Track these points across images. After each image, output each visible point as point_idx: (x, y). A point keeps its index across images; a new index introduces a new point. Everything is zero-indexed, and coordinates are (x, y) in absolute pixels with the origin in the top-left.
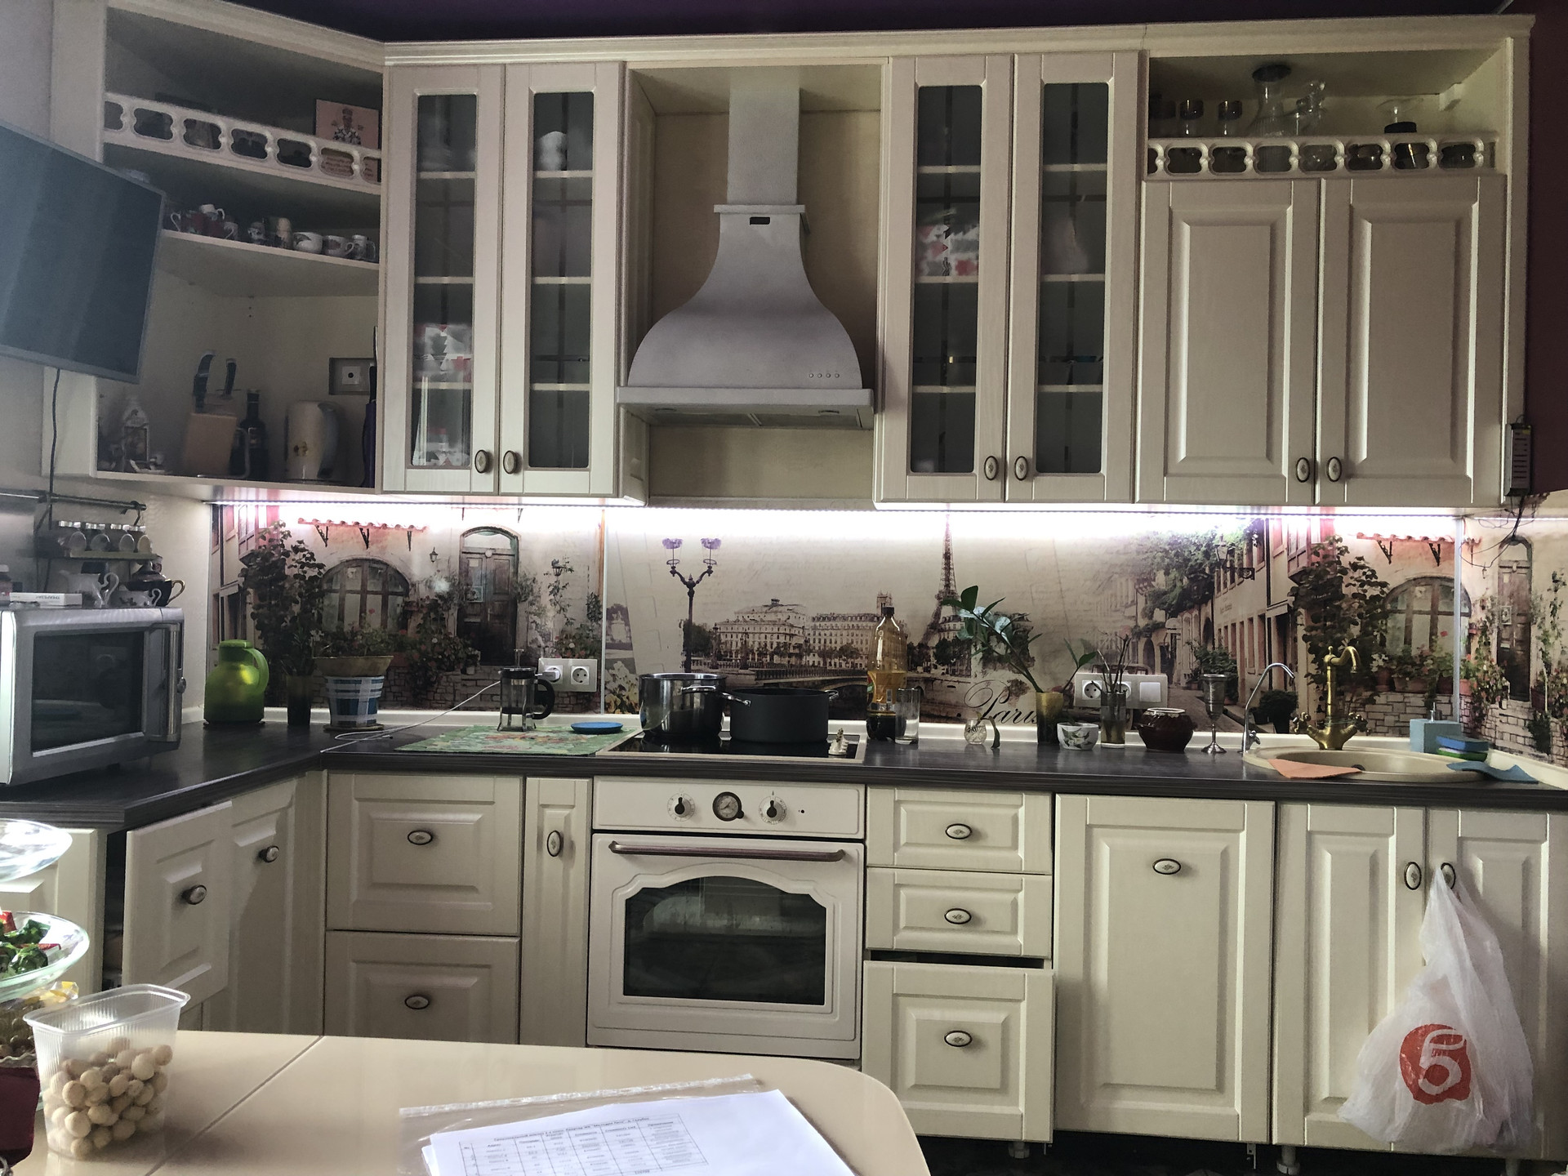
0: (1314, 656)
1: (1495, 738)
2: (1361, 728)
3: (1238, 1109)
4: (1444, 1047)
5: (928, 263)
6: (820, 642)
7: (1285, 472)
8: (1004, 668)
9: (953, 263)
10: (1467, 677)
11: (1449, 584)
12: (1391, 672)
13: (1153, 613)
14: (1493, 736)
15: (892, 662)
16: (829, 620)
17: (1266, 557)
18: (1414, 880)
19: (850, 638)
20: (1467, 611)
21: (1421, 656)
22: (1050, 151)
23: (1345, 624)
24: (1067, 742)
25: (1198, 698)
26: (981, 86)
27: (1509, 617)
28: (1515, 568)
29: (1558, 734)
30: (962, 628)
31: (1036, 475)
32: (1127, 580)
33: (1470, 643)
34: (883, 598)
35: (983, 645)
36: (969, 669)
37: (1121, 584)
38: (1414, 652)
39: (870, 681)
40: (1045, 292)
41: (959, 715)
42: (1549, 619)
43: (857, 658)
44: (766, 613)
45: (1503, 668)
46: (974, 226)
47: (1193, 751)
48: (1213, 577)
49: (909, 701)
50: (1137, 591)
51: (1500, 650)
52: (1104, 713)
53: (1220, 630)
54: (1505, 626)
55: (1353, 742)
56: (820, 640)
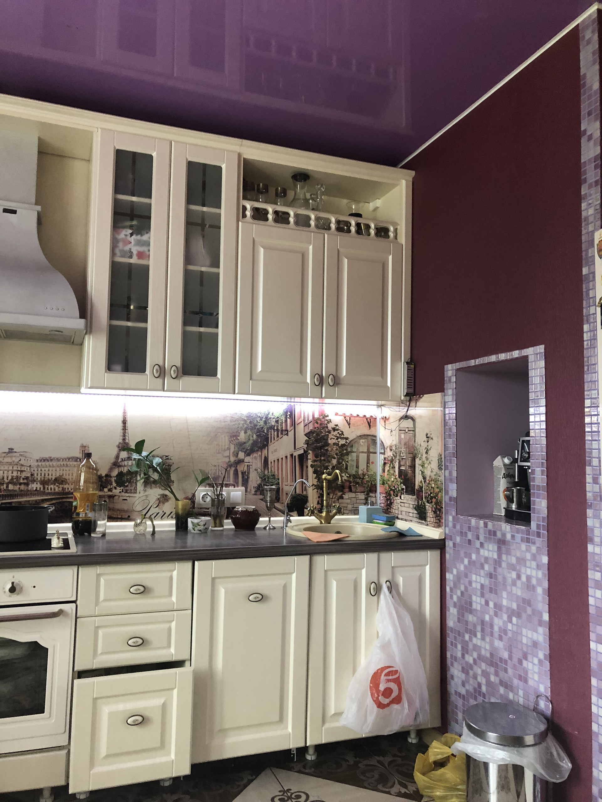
0: (315, 475)
1: (398, 514)
2: (339, 512)
3: (290, 729)
4: (390, 677)
5: (120, 251)
6: (41, 475)
7: (309, 381)
8: (156, 488)
9: (135, 253)
10: (383, 484)
11: (374, 438)
12: (350, 482)
13: (238, 454)
14: (397, 513)
15: (89, 487)
16: (48, 461)
17: (294, 424)
18: (374, 592)
19: (61, 472)
20: (383, 451)
21: (363, 474)
22: (190, 198)
23: (329, 459)
24: (194, 529)
25: (261, 499)
26: (153, 155)
27: (404, 454)
28: (407, 431)
29: (430, 511)
30: (132, 464)
31: (182, 377)
32: (225, 437)
33: (384, 467)
34: (83, 447)
35: (145, 474)
36: (136, 489)
37: (222, 438)
38: (360, 472)
39: (76, 499)
40: (187, 274)
41: (129, 516)
42: (424, 455)
43: (65, 485)
44: (4, 457)
45: (402, 479)
46: (147, 233)
47: (259, 529)
48: (268, 435)
49: (101, 510)
50: (230, 442)
51: (400, 471)
52: (212, 511)
53: (271, 462)
54: (402, 459)
55: (336, 519)
56: (41, 474)
